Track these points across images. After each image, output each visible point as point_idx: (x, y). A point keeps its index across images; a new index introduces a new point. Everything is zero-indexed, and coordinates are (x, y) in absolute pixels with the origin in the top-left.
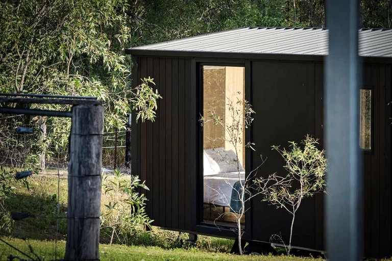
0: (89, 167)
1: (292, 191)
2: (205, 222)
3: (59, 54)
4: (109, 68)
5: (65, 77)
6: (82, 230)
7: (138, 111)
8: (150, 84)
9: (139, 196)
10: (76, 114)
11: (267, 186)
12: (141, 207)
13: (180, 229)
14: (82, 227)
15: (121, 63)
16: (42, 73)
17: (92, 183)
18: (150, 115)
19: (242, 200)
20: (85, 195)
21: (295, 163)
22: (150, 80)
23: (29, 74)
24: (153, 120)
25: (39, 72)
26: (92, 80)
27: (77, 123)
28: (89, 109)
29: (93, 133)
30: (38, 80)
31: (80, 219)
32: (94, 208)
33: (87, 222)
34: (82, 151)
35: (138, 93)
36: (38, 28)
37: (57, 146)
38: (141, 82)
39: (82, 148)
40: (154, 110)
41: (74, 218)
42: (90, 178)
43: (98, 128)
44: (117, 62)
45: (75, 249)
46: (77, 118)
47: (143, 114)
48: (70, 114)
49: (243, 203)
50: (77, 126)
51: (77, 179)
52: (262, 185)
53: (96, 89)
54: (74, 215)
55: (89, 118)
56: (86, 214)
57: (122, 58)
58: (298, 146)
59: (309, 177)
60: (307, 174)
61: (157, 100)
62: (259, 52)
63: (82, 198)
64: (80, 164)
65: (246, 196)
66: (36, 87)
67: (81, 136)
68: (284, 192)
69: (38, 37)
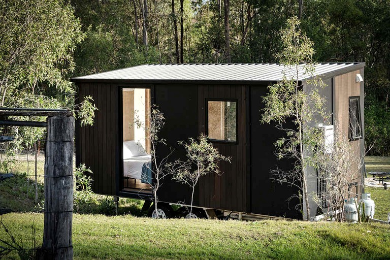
0: (62, 169)
1: (192, 171)
2: (125, 189)
3: (28, 80)
4: (62, 90)
5: (32, 96)
6: (57, 223)
7: (82, 119)
8: (90, 100)
9: (87, 178)
10: (50, 124)
11: (175, 168)
12: (88, 186)
13: (107, 194)
14: (58, 220)
15: (69, 86)
16: (16, 95)
17: (65, 182)
18: (90, 121)
19: (157, 179)
20: (59, 193)
21: (193, 152)
22: (90, 98)
23: (7, 95)
24: (92, 125)
25: (14, 94)
26: (51, 98)
27: (52, 132)
28: (62, 120)
29: (66, 140)
30: (13, 99)
31: (55, 213)
32: (67, 204)
33: (62, 215)
34: (56, 155)
35: (82, 106)
36: (13, 64)
37: (27, 144)
38: (84, 99)
39: (57, 153)
40: (92, 118)
41: (50, 213)
42: (64, 178)
43: (70, 136)
44: (67, 86)
45: (51, 238)
46: (52, 127)
47: (85, 121)
48: (45, 124)
49: (158, 180)
50: (52, 134)
51: (53, 179)
52: (171, 167)
53: (54, 104)
54: (50, 210)
55: (63, 127)
56: (60, 209)
57: (70, 83)
58: (195, 141)
59: (204, 161)
60: (202, 160)
61: (94, 111)
62: (160, 79)
63: (57, 196)
64: (55, 166)
65: (160, 175)
66: (12, 104)
67: (55, 142)
68: (186, 172)
69: (13, 69)
